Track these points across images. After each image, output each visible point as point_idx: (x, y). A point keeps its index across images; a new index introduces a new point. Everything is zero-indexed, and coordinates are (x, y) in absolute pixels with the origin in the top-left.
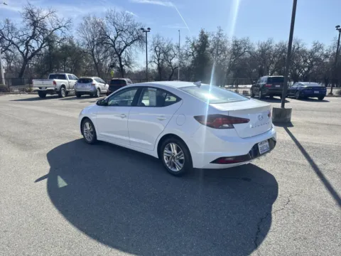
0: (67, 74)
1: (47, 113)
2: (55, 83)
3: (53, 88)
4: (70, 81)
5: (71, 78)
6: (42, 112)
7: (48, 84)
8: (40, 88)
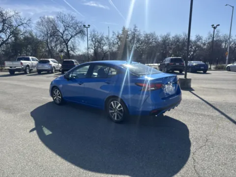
0: (30, 57)
1: (20, 86)
2: (22, 63)
3: (21, 67)
4: (33, 62)
5: (33, 60)
6: (16, 85)
7: (17, 65)
8: (11, 67)
